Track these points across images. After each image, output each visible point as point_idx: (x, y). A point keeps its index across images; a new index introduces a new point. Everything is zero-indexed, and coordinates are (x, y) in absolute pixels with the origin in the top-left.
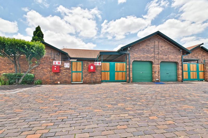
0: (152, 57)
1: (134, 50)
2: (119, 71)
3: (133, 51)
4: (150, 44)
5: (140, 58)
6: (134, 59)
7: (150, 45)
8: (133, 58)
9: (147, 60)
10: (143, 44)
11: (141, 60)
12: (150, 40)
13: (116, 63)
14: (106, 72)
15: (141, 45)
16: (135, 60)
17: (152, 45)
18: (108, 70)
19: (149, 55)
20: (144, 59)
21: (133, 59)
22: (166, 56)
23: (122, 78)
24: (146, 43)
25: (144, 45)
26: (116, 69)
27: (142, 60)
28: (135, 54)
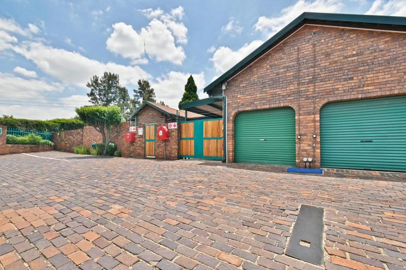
0: (289, 96)
1: (238, 86)
2: (210, 137)
3: (234, 91)
4: (282, 59)
5: (251, 103)
6: (238, 107)
7: (284, 63)
8: (233, 105)
9: (272, 106)
10: (260, 66)
11: (255, 108)
12: (282, 49)
13: (204, 122)
14: (189, 141)
15: (255, 70)
16: (240, 110)
17: (292, 61)
18: (192, 136)
19: (278, 91)
20: (264, 104)
21: (234, 109)
22: (352, 79)
23: (217, 152)
24: (271, 62)
25: (263, 68)
26: (206, 133)
27: (259, 108)
28: (239, 96)
